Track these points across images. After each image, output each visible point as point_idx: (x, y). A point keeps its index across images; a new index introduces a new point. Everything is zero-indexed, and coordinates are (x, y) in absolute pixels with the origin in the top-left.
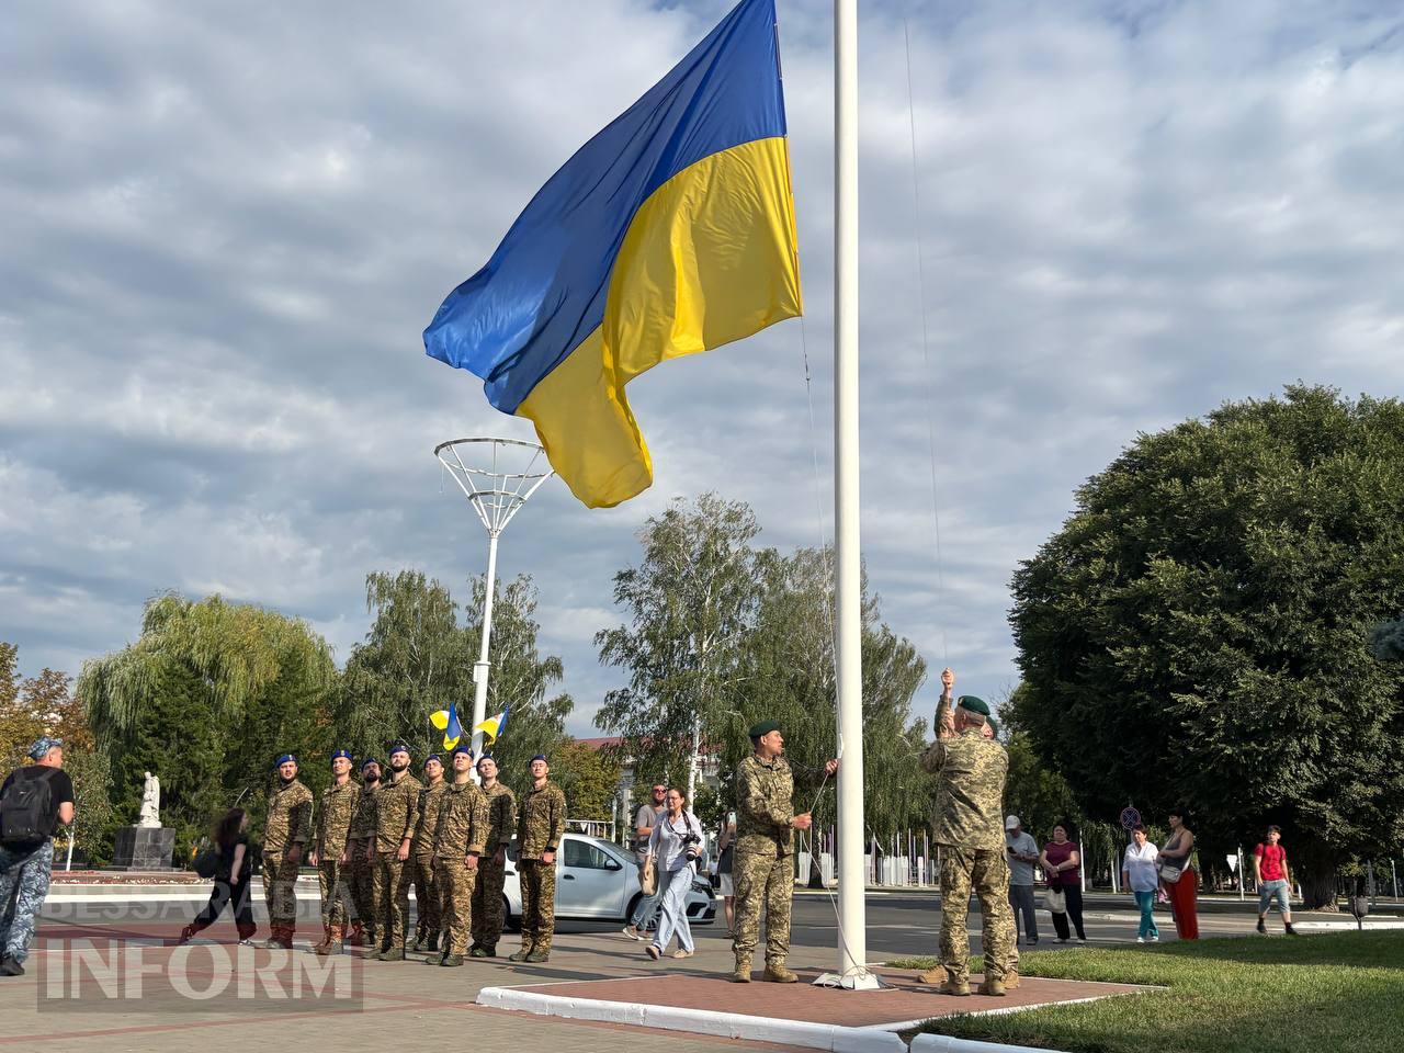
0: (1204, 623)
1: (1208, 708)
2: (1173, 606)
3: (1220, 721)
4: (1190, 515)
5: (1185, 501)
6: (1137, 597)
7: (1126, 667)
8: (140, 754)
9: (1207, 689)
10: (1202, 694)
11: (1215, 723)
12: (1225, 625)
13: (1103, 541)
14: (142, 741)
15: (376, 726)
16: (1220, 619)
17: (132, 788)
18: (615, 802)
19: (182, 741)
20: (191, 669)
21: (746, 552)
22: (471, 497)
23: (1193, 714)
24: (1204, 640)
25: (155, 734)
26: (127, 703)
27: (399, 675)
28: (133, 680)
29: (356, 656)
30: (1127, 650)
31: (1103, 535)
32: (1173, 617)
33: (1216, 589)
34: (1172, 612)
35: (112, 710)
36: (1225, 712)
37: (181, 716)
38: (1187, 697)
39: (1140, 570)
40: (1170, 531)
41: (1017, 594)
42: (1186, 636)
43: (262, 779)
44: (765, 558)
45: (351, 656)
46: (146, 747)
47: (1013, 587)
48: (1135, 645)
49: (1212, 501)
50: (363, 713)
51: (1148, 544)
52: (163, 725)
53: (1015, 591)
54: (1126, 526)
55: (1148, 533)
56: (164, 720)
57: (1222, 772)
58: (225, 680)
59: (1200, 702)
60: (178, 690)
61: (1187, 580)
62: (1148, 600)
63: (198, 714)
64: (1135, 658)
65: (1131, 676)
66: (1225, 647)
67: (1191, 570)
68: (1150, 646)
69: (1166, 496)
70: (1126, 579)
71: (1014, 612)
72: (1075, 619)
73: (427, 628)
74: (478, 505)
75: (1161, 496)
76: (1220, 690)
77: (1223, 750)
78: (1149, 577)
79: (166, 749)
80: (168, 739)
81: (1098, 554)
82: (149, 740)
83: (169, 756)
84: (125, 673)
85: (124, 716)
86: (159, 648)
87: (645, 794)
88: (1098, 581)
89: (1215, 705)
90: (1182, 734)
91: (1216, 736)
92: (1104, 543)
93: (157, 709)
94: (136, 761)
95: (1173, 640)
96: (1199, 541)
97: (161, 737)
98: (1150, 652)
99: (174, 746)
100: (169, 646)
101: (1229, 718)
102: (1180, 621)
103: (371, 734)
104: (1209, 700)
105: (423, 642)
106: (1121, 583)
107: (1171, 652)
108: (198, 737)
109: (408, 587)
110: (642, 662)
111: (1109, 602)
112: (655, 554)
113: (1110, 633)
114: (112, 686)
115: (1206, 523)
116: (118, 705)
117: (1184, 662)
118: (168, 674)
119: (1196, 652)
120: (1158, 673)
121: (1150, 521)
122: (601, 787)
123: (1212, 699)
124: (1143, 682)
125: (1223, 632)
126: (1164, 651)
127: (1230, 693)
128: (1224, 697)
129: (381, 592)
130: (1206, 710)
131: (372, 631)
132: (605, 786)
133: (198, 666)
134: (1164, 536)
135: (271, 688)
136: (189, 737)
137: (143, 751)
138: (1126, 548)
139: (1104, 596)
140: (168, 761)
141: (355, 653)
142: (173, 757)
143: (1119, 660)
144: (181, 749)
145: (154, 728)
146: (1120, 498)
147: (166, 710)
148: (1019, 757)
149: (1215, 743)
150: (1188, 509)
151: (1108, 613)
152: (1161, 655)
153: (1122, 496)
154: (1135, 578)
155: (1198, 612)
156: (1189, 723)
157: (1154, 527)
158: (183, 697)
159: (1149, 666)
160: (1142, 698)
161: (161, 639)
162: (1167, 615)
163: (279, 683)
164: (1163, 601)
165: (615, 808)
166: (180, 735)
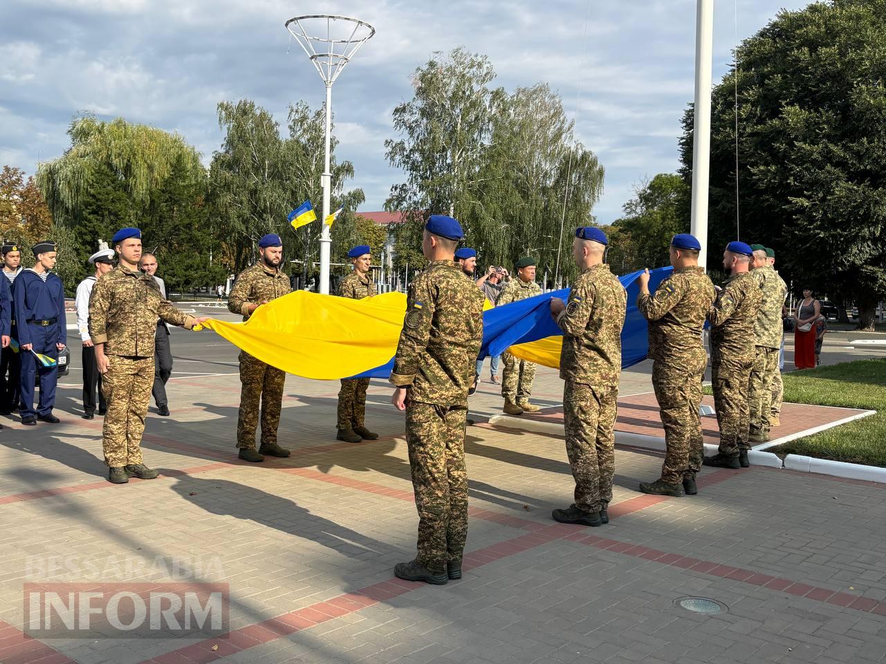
0: (816, 151)
1: (812, 207)
2: (796, 138)
3: (818, 215)
4: (813, 75)
5: (809, 64)
6: (772, 132)
7: (759, 180)
8: (86, 226)
9: (812, 194)
10: (808, 198)
11: (816, 216)
12: (830, 151)
13: (751, 92)
14: (87, 217)
15: (235, 207)
16: (827, 147)
17: (84, 248)
18: (382, 254)
19: (112, 217)
20: (112, 170)
21: (485, 91)
22: (312, 58)
23: (801, 210)
24: (814, 162)
25: (94, 212)
26: (71, 192)
27: (247, 174)
28: (73, 177)
29: (216, 160)
30: (762, 168)
31: (752, 88)
32: (796, 146)
33: (826, 127)
34: (796, 143)
35: (62, 196)
36: (823, 209)
37: (109, 202)
38: (798, 200)
39: (775, 113)
40: (797, 85)
41: (686, 126)
42: (803, 159)
43: (166, 241)
44: (497, 95)
45: (213, 160)
46: (90, 221)
47: (684, 122)
48: (767, 164)
49: (829, 64)
50: (227, 198)
51: (781, 94)
52: (99, 206)
53: (684, 124)
54: (767, 81)
55: (781, 87)
56: (99, 203)
57: (815, 247)
58: (134, 177)
59: (806, 204)
60: (105, 184)
61: (806, 120)
62: (780, 133)
63: (120, 200)
64: (765, 173)
65: (762, 186)
66: (828, 167)
67: (810, 113)
68: (777, 165)
69: (797, 60)
70: (765, 119)
71: (682, 139)
72: (727, 145)
73: (262, 140)
74: (317, 63)
75: (794, 60)
76: (821, 195)
77: (819, 233)
78: (780, 118)
79: (102, 222)
80: (103, 216)
81: (747, 101)
82: (91, 217)
83: (105, 227)
84: (67, 171)
85: (70, 201)
86: (88, 155)
87: (402, 249)
88: (745, 120)
89: (816, 205)
90: (792, 223)
91: (815, 224)
92: (752, 93)
93: (93, 196)
94: (84, 230)
95: (793, 161)
96: (817, 92)
97: (98, 215)
98: (777, 170)
99: (107, 220)
100: (95, 154)
101: (825, 213)
102: (800, 149)
103: (232, 213)
104: (813, 201)
105: (260, 151)
106: (761, 121)
107: (791, 169)
108: (122, 214)
109: (245, 113)
110: (414, 167)
111: (752, 135)
112: (422, 92)
113: (752, 155)
114: (60, 180)
115: (823, 80)
116: (65, 193)
117: (799, 176)
118: (98, 173)
119: (807, 169)
120: (781, 183)
121: (784, 78)
122: (373, 244)
123: (815, 201)
124: (771, 189)
125: (828, 157)
126: (786, 168)
127: (829, 198)
128: (823, 200)
129: (229, 115)
130: (810, 208)
131: (225, 142)
132: (376, 244)
133: (117, 167)
134: (793, 89)
135: (167, 182)
136: (116, 215)
137: (88, 224)
138: (765, 97)
139: (748, 130)
140: (105, 230)
141: (215, 158)
142: (108, 227)
143: (755, 175)
144: (112, 223)
145: (93, 209)
146: (764, 60)
147: (100, 197)
148: (650, 226)
149: (814, 229)
150: (813, 70)
151: (751, 142)
152: (784, 172)
153: (766, 57)
154: (771, 119)
155: (813, 143)
156: (798, 216)
157: (786, 83)
158: (109, 188)
159: (775, 178)
160: (768, 200)
161: (89, 149)
162: (791, 145)
163: (172, 179)
164: (789, 135)
165: (383, 258)
166: (110, 213)
